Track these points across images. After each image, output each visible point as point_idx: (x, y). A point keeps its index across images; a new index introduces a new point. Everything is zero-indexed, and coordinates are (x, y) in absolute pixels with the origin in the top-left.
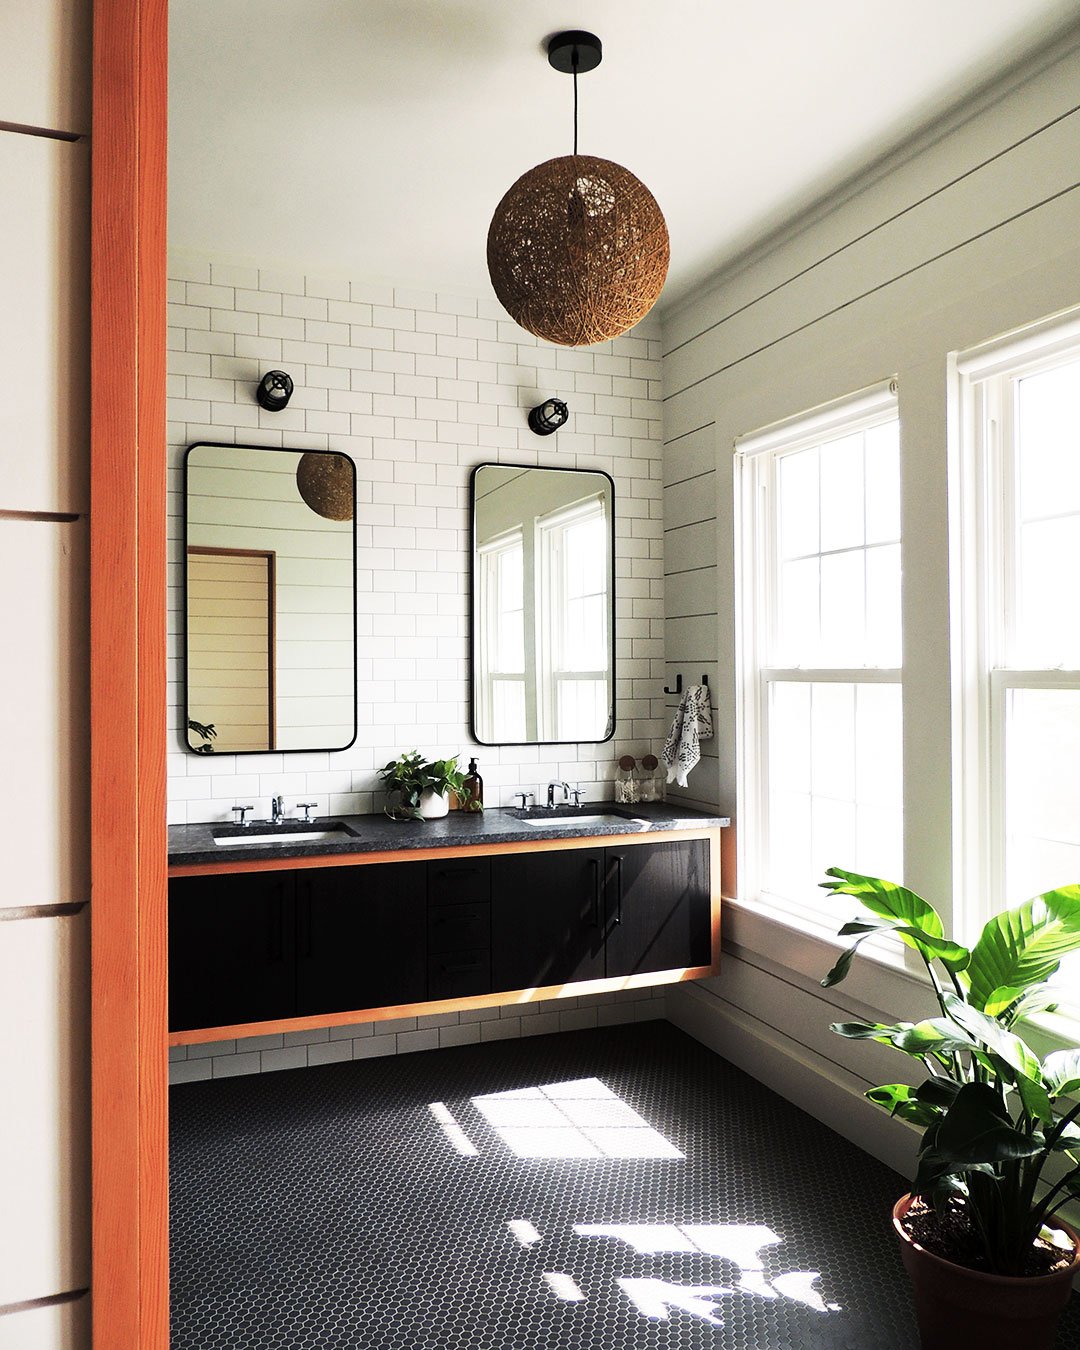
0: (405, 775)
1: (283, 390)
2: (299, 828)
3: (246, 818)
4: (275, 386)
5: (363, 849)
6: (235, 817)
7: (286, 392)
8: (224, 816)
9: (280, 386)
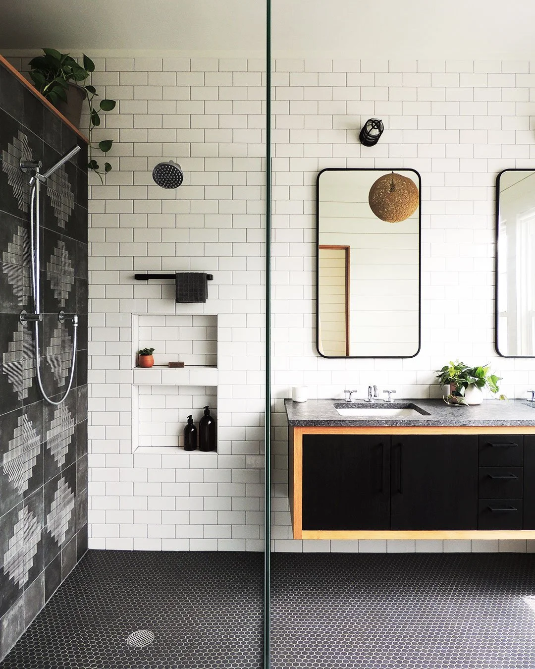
0: (455, 375)
1: (378, 130)
2: (385, 405)
3: (352, 397)
4: (373, 127)
5: (436, 425)
6: (346, 396)
7: (380, 131)
8: (339, 395)
9: (376, 127)
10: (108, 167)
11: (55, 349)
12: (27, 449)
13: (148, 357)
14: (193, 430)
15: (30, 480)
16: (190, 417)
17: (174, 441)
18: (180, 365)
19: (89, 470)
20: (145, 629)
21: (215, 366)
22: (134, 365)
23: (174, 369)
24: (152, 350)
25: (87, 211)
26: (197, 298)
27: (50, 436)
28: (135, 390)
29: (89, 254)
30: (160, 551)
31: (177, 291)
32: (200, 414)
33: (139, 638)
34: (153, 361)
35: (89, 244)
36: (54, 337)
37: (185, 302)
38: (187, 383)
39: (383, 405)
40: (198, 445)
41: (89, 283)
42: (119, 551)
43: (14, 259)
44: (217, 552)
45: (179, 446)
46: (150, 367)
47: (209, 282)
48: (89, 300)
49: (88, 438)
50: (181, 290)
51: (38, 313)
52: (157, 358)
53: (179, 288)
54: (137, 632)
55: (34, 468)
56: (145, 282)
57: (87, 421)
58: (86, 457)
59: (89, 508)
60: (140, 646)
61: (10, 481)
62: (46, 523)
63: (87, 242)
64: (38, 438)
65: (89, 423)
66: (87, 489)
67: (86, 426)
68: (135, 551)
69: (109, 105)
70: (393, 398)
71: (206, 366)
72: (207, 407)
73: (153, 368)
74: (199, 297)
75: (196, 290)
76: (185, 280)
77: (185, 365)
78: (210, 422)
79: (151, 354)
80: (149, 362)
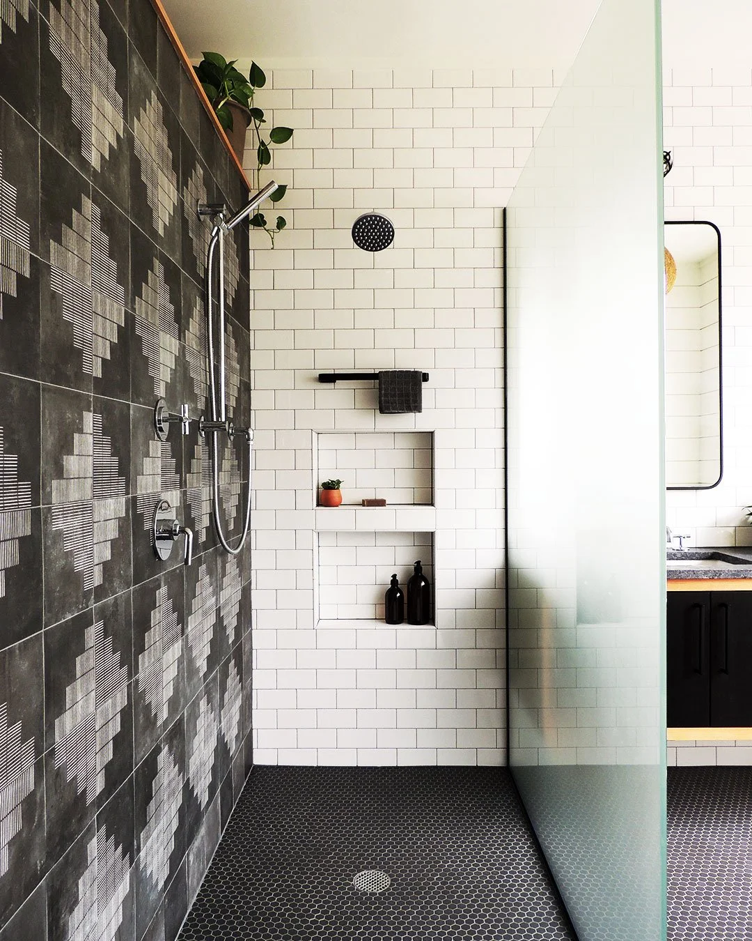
10: (281, 223)
11: (226, 475)
12: (205, 614)
13: (335, 493)
14: (398, 595)
15: (209, 658)
16: (394, 576)
17: (369, 612)
18: (381, 503)
19: (254, 652)
20: (372, 868)
21: (432, 504)
22: (313, 503)
24: (339, 482)
25: (248, 285)
26: (409, 406)
27: (223, 599)
29: (252, 347)
30: (355, 767)
31: (380, 397)
32: (407, 572)
33: (369, 881)
34: (340, 498)
35: (252, 333)
36: (225, 459)
37: (393, 411)
38: (392, 528)
39: (675, 555)
40: (406, 617)
41: (252, 388)
42: (297, 767)
43: (194, 342)
44: (436, 767)
45: (376, 619)
46: (337, 506)
47: (424, 385)
48: (252, 412)
49: (253, 607)
50: (386, 395)
51: (223, 420)
52: (346, 493)
53: (383, 392)
54: (363, 873)
55: (211, 641)
56: (331, 385)
57: (250, 583)
58: (251, 634)
59: (254, 706)
60: (375, 891)
61: (194, 656)
62: (220, 722)
63: (249, 330)
64: (214, 599)
65: (253, 586)
66: (252, 679)
67: (250, 589)
68: (320, 767)
69: (283, 134)
70: (687, 546)
71: (414, 504)
72: (418, 563)
73: (340, 507)
74: (412, 405)
75: (408, 395)
76: (392, 382)
77: (387, 503)
78: (423, 584)
79: (338, 488)
80: (336, 499)
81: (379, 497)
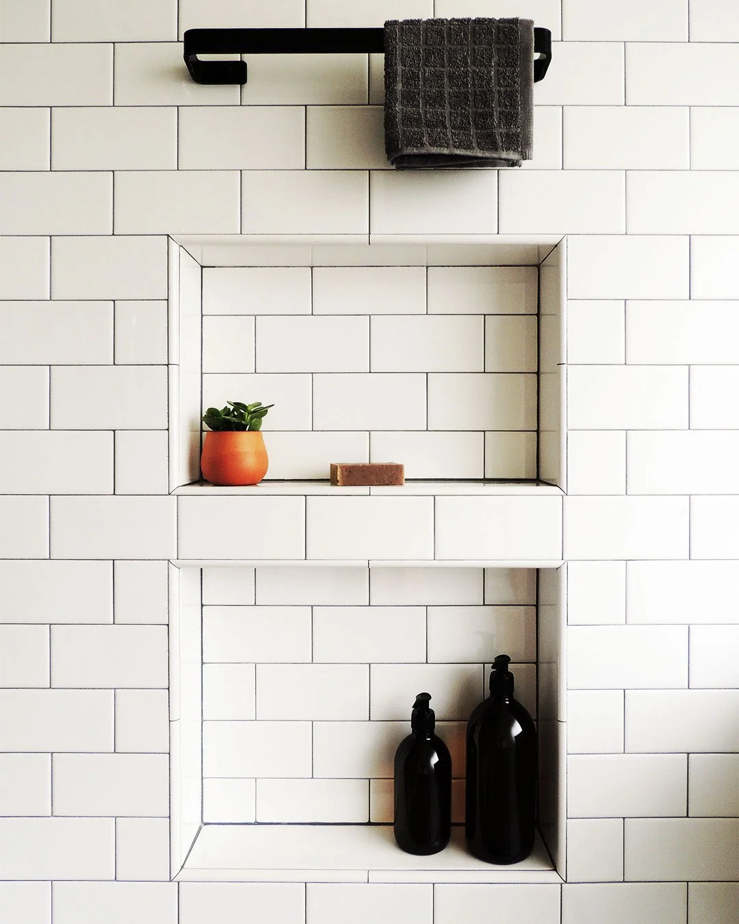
13: (243, 441)
14: (436, 759)
16: (423, 700)
17: (349, 803)
18: (387, 475)
22: (181, 473)
23: (364, 490)
24: (260, 412)
26: (491, 136)
28: (184, 586)
31: (387, 106)
32: (466, 691)
34: (263, 458)
37: (435, 152)
38: (422, 555)
45: (369, 824)
46: (254, 484)
50: (409, 98)
53: (399, 87)
71: (485, 480)
72: (501, 663)
73: (262, 488)
74: (500, 131)
75: (484, 99)
76: (428, 53)
77: (406, 476)
78: (517, 729)
79: (254, 429)
80: (249, 462)
81: (380, 458)
